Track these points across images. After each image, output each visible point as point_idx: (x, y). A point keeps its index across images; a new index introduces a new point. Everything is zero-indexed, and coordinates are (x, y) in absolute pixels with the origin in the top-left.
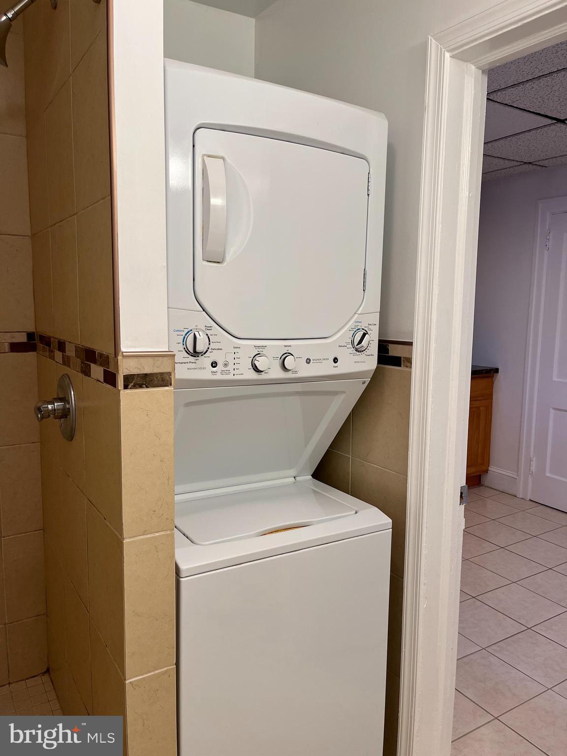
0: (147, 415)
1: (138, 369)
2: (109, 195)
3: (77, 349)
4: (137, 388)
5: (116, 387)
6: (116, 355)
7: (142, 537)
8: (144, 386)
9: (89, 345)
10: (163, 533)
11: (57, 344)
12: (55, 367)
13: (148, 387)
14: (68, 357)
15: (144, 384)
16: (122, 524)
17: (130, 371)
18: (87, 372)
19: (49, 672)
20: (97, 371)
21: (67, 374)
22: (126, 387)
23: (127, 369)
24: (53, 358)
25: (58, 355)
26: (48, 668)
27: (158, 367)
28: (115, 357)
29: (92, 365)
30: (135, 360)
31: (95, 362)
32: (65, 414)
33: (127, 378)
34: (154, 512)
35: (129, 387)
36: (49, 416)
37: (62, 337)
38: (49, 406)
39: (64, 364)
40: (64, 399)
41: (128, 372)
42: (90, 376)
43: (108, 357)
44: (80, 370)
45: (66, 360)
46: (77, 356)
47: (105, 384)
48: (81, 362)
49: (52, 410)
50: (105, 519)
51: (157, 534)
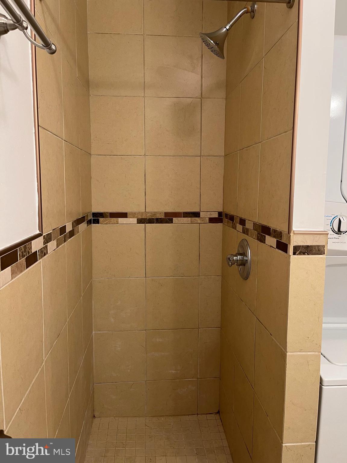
0: (307, 273)
1: (303, 242)
2: (291, 130)
3: (255, 224)
4: (301, 255)
5: (287, 253)
6: (289, 232)
7: (299, 353)
8: (306, 254)
9: (265, 223)
10: (313, 353)
11: (239, 220)
12: (237, 233)
13: (309, 255)
14: (247, 230)
15: (306, 252)
16: (286, 342)
17: (298, 243)
18: (262, 240)
19: (219, 413)
20: (271, 241)
21: (245, 239)
22: (294, 254)
23: (296, 242)
24: (235, 228)
25: (239, 227)
26: (219, 411)
27: (316, 242)
28: (288, 233)
29: (267, 236)
30: (302, 236)
31: (269, 234)
32: (243, 263)
33: (296, 248)
34: (307, 338)
35: (297, 253)
36: (234, 264)
37: (243, 217)
38: (234, 258)
39: (244, 232)
40: (244, 254)
41: (297, 244)
42: (265, 243)
43: (281, 233)
44: (256, 238)
45: (245, 230)
46: (254, 229)
47: (277, 250)
48: (258, 233)
49: (236, 260)
50: (271, 335)
51: (309, 353)
